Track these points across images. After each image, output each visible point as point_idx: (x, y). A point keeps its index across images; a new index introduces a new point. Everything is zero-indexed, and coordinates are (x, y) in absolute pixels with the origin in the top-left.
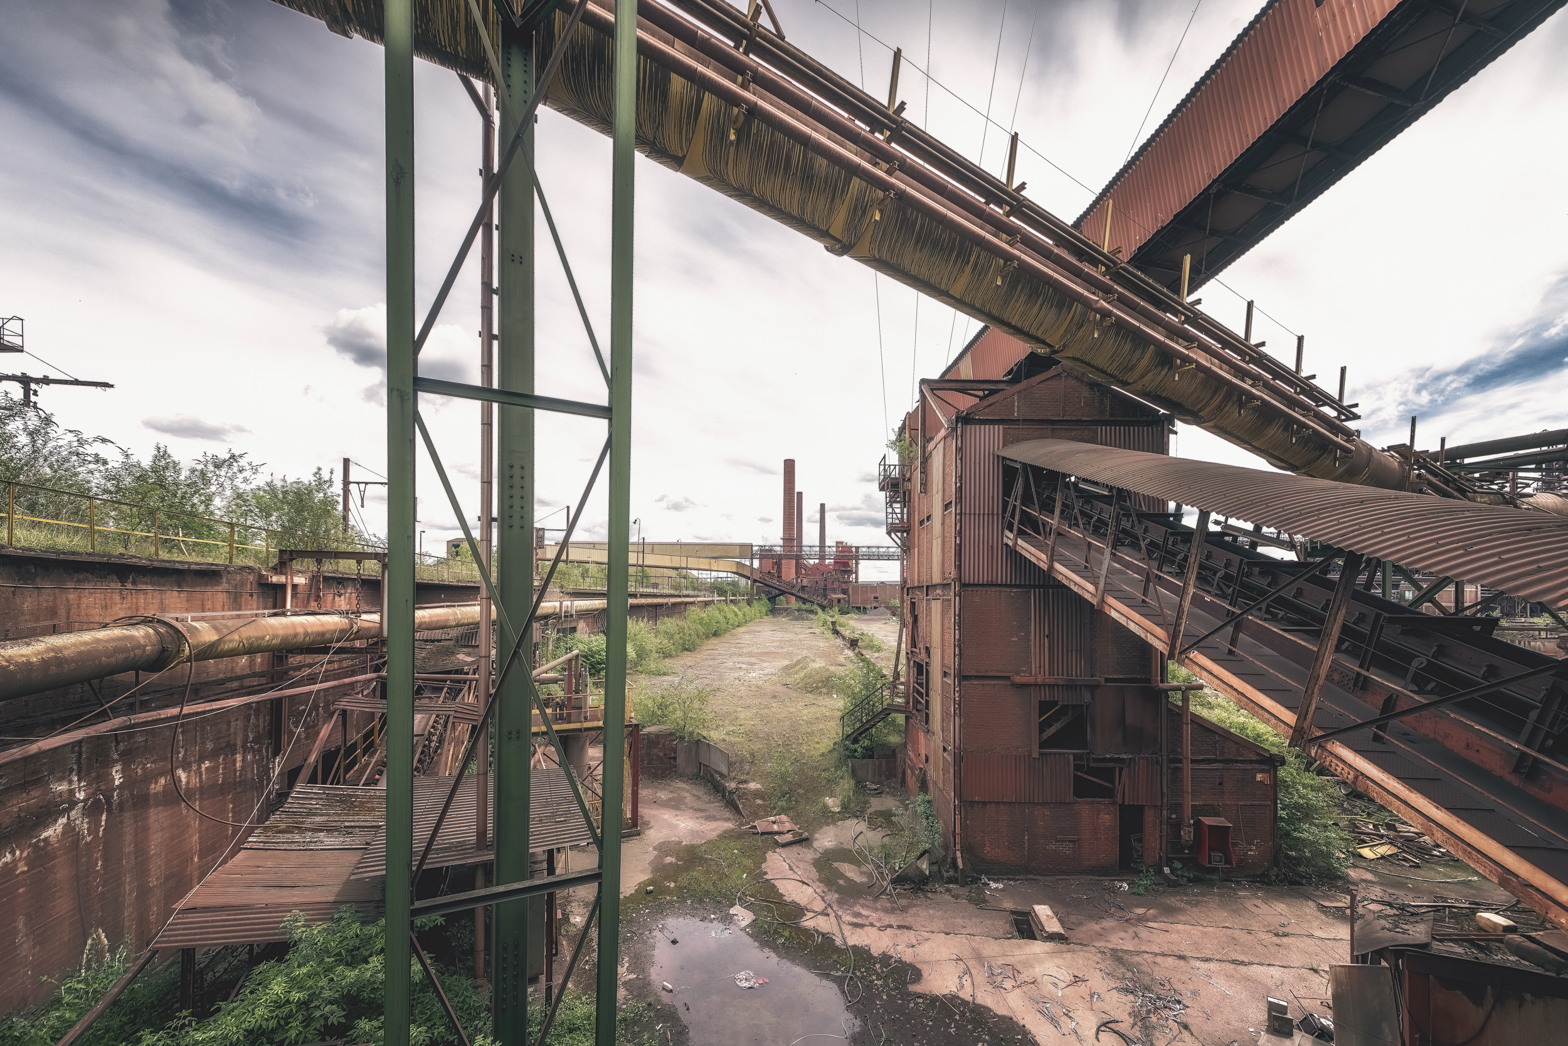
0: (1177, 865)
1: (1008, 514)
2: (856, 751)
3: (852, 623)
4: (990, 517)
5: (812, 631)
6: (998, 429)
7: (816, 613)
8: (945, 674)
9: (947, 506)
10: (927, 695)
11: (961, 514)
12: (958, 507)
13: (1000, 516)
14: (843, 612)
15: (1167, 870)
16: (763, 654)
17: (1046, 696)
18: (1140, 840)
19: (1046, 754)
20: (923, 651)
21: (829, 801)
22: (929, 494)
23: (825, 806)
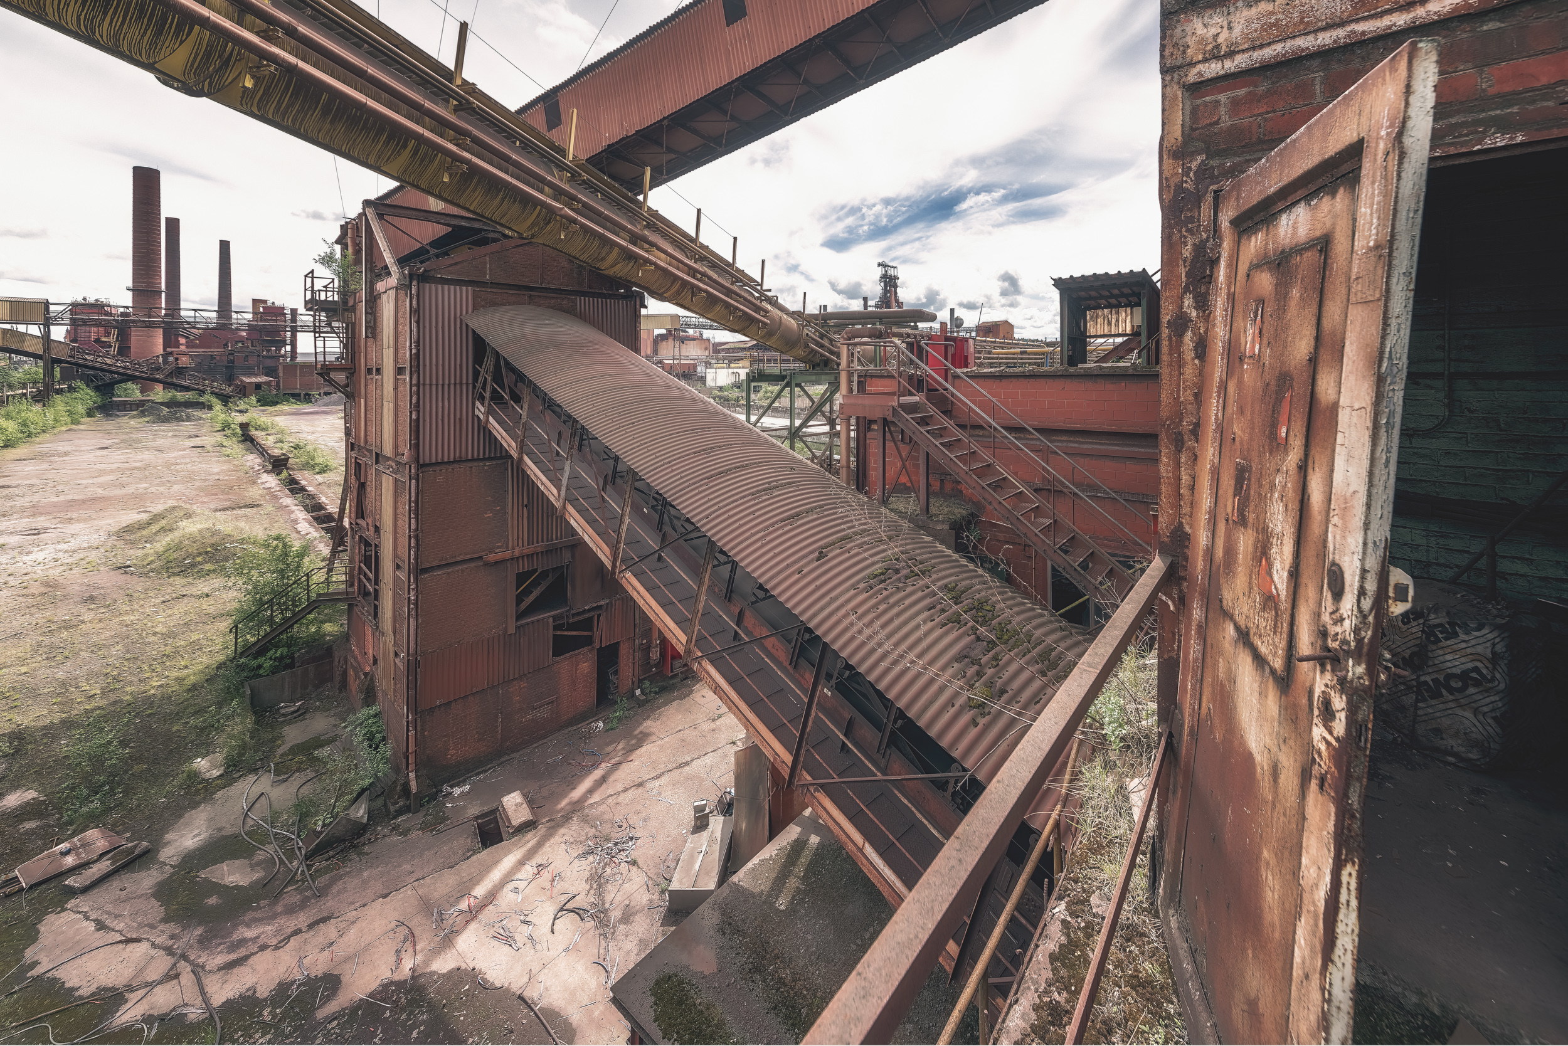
0: (646, 684)
1: (479, 385)
2: (260, 667)
3: (281, 421)
4: (458, 387)
5: (197, 442)
6: (466, 292)
7: (210, 408)
8: (398, 567)
9: (400, 371)
10: (377, 582)
11: (418, 385)
12: (415, 377)
13: (471, 387)
14: (266, 401)
15: (638, 692)
16: (71, 505)
17: (525, 566)
18: (616, 672)
19: (523, 626)
20: (372, 529)
21: (201, 764)
22: (379, 342)
23: (194, 775)
